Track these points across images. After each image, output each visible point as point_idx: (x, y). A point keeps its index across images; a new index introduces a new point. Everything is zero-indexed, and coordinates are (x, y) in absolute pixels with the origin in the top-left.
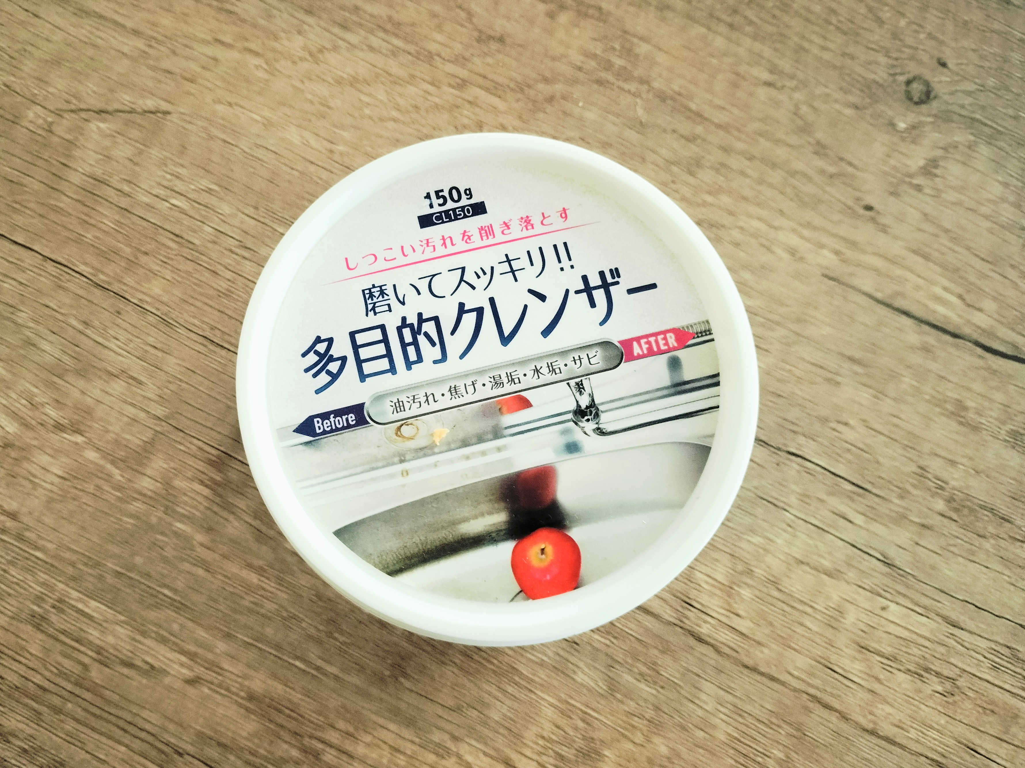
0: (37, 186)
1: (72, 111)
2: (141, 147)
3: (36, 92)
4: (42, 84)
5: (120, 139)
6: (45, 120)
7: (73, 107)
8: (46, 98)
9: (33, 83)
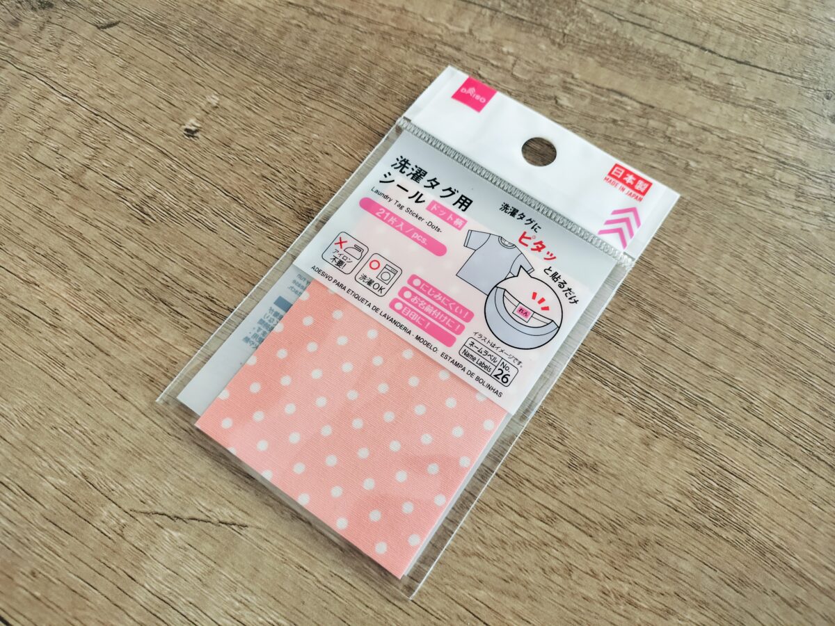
0: (100, 601)
1: (147, 513)
2: (213, 565)
3: (113, 487)
4: (120, 479)
5: (192, 553)
6: (118, 522)
7: (148, 509)
8: (122, 495)
9: (111, 476)
